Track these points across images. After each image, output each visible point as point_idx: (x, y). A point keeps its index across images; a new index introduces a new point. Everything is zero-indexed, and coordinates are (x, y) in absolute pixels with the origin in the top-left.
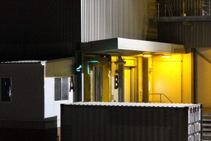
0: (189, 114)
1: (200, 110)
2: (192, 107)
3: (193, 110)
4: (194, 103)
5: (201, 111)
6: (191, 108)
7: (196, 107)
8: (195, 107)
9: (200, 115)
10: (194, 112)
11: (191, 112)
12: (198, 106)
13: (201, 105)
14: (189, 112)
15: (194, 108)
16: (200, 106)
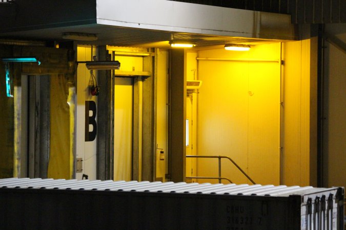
0: (303, 217)
1: (335, 205)
2: (313, 197)
3: (316, 204)
4: (319, 185)
5: (340, 209)
6: (310, 200)
7: (324, 197)
8: (320, 195)
9: (335, 220)
10: (316, 210)
11: (309, 212)
12: (331, 195)
13: (340, 191)
14: (303, 209)
15: (317, 198)
16: (334, 193)
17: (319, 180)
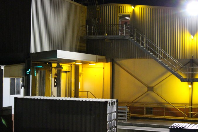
0: (108, 107)
1: (116, 104)
2: (111, 102)
3: (111, 103)
4: (112, 99)
5: (117, 104)
6: (110, 102)
7: (113, 102)
8: (112, 101)
9: (116, 107)
10: (111, 105)
11: (109, 105)
12: (115, 101)
13: (117, 100)
14: (108, 105)
15: (112, 102)
16: (116, 101)
17: (112, 97)
